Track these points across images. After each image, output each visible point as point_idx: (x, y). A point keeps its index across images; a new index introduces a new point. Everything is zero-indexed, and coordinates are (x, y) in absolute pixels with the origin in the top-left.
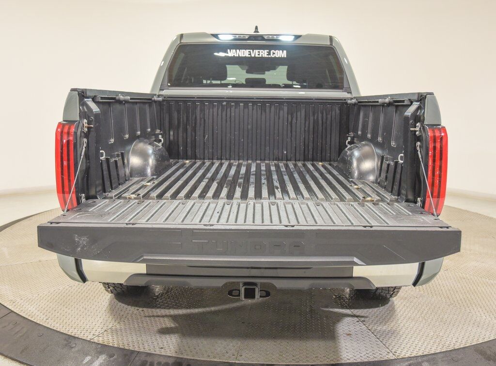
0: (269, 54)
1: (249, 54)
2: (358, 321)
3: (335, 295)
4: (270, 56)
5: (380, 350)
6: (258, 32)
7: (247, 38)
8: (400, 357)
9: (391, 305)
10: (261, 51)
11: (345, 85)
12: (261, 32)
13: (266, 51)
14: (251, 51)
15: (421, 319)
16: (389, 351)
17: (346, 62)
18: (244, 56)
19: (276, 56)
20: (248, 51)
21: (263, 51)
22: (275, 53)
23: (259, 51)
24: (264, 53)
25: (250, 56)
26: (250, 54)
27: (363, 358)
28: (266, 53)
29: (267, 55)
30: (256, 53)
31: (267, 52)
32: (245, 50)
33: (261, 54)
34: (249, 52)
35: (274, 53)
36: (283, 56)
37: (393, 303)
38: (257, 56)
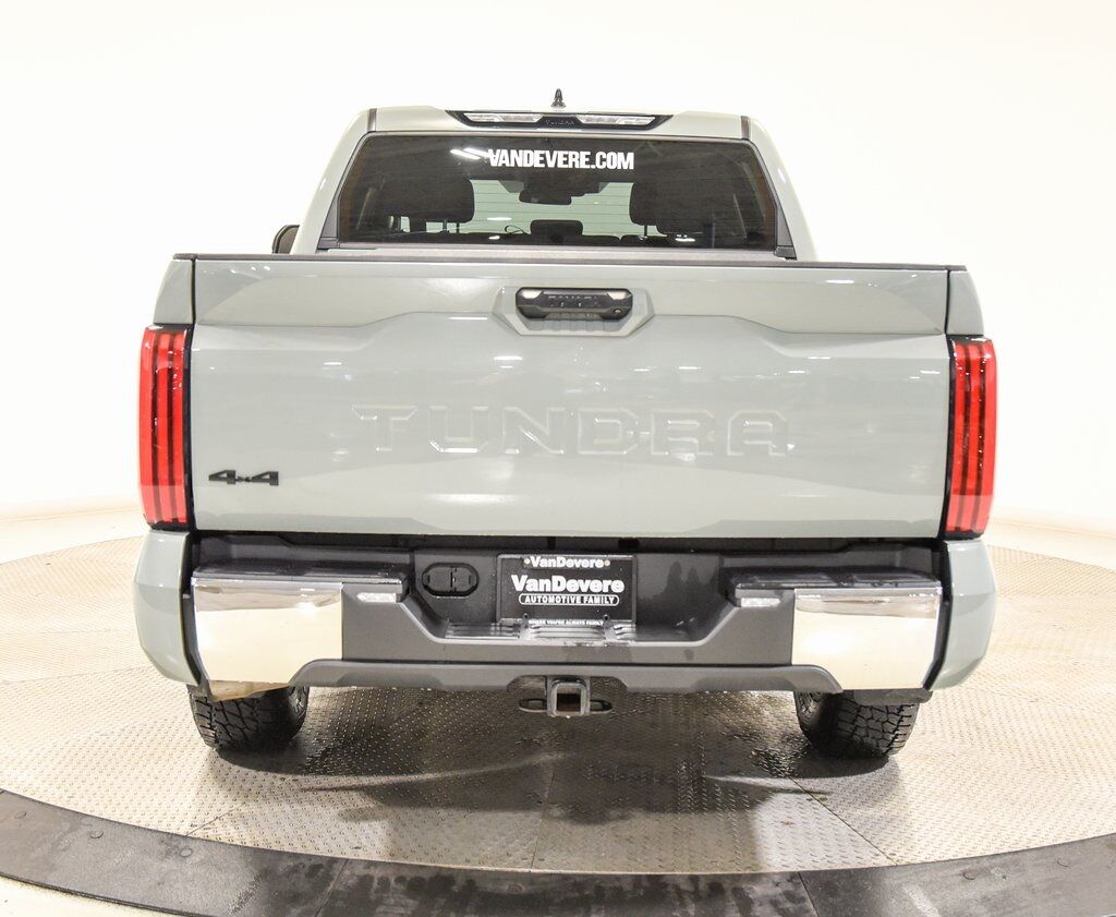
0: (592, 160)
1: (541, 162)
2: (810, 800)
3: (756, 751)
4: (593, 167)
5: (858, 850)
6: (562, 105)
7: (536, 120)
8: (903, 863)
9: (891, 770)
10: (571, 153)
11: (781, 240)
12: (570, 107)
13: (583, 154)
14: (548, 153)
15: (958, 795)
16: (878, 852)
17: (783, 178)
18: (529, 165)
19: (610, 167)
20: (538, 152)
21: (576, 153)
22: (605, 160)
23: (566, 153)
24: (579, 160)
25: (543, 165)
26: (544, 162)
27: (817, 865)
28: (584, 159)
29: (587, 163)
30: (558, 159)
31: (587, 156)
32: (530, 152)
33: (571, 160)
34: (541, 155)
35: (602, 160)
36: (625, 167)
37: (896, 766)
38: (561, 165)
